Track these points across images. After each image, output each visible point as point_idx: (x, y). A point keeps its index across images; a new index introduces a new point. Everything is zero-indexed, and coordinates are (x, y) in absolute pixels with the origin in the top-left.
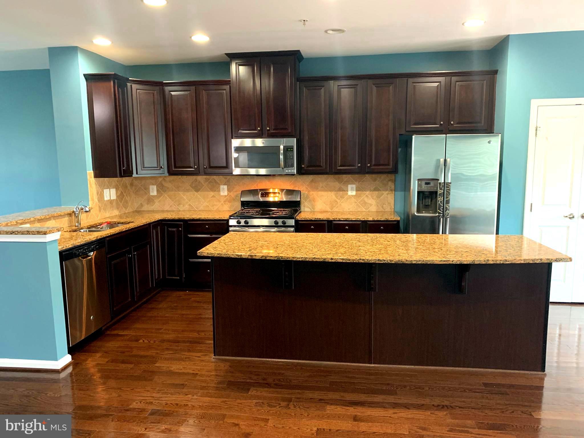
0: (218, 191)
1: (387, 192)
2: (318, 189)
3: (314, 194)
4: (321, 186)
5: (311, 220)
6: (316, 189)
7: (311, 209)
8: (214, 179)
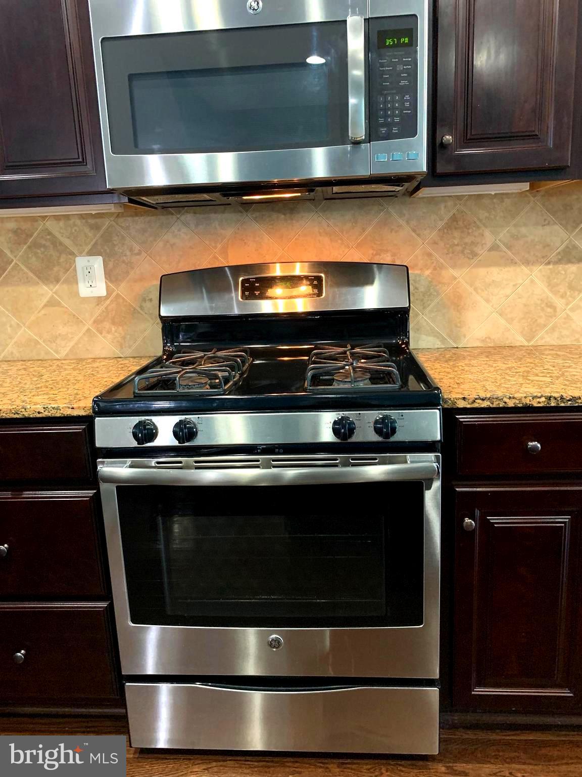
0: (67, 281)
2: (474, 255)
3: (457, 277)
4: (489, 245)
5: (528, 409)
6: (469, 254)
7: (443, 340)
8: (50, 233)
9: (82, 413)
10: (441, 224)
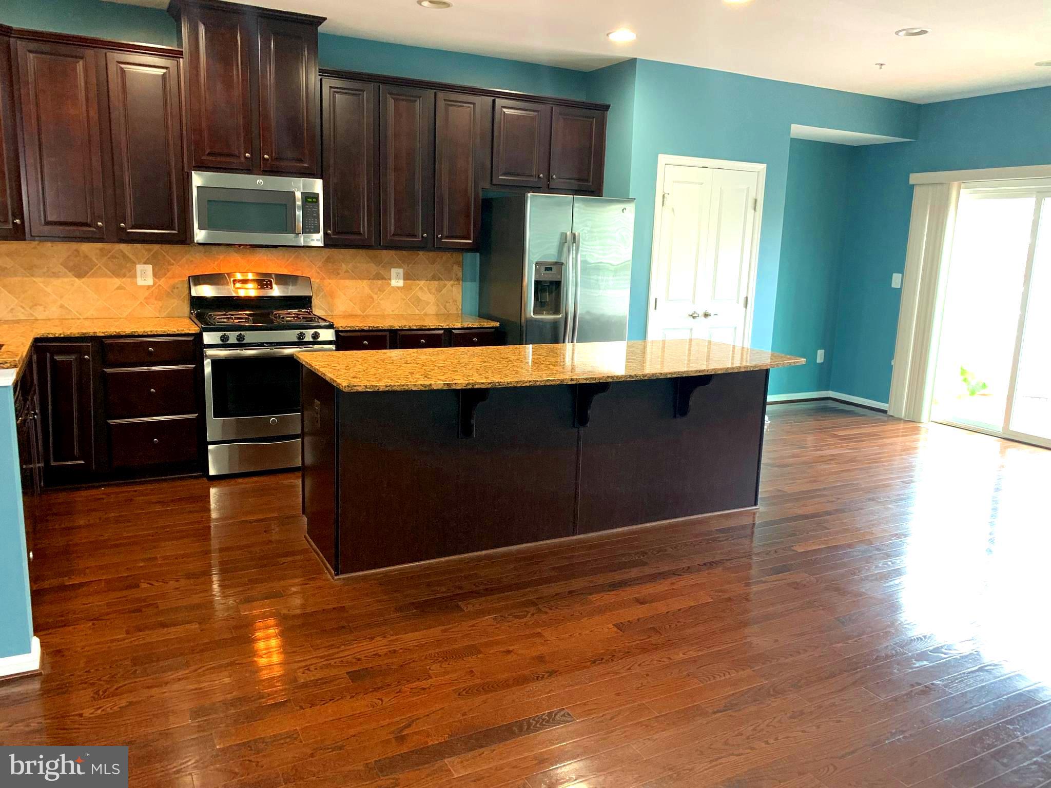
0: (130, 277)
1: (452, 282)
2: (338, 274)
3: (331, 283)
4: (344, 270)
5: (363, 331)
6: (335, 273)
7: (326, 311)
8: (122, 252)
9: (194, 332)
10: (323, 260)
